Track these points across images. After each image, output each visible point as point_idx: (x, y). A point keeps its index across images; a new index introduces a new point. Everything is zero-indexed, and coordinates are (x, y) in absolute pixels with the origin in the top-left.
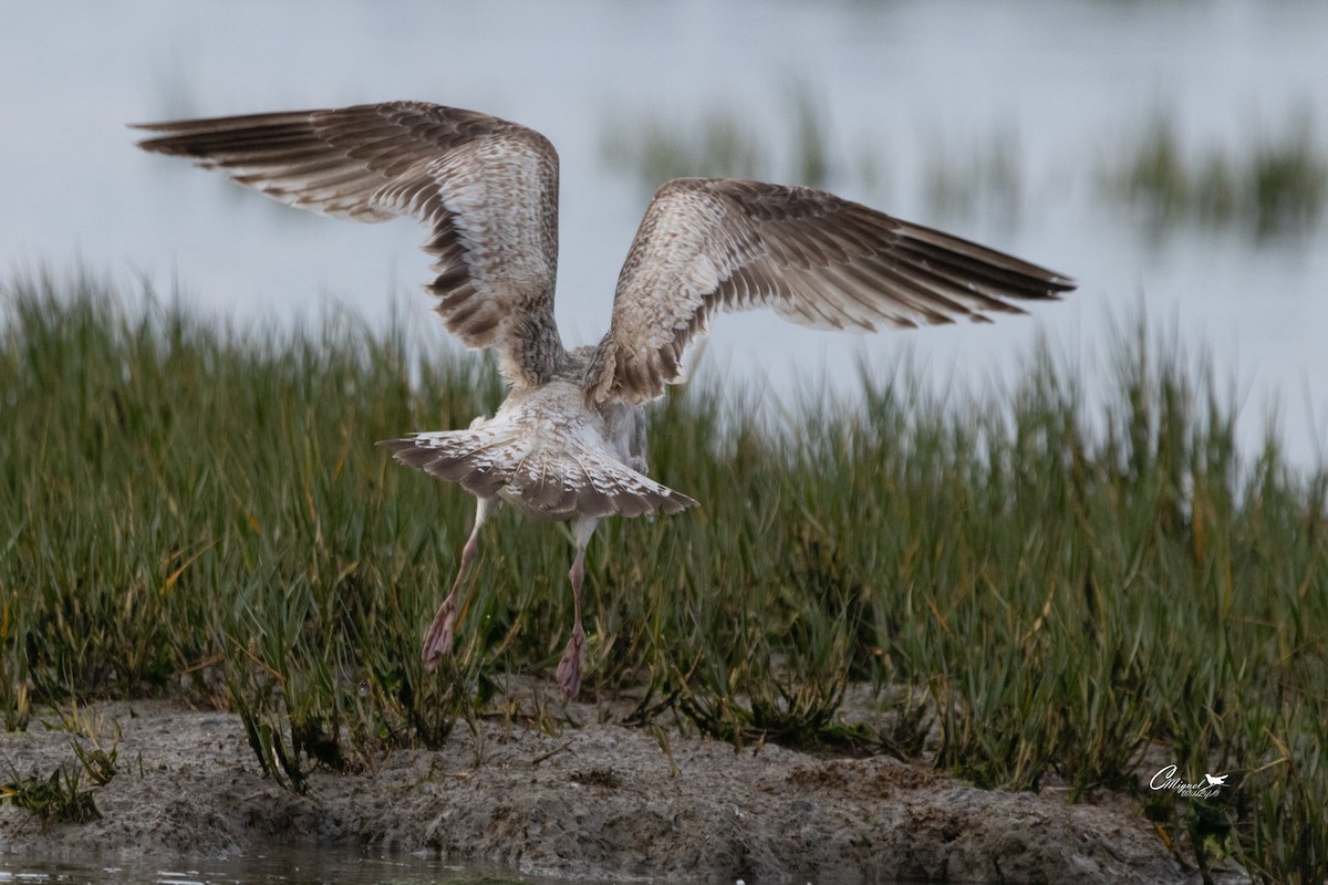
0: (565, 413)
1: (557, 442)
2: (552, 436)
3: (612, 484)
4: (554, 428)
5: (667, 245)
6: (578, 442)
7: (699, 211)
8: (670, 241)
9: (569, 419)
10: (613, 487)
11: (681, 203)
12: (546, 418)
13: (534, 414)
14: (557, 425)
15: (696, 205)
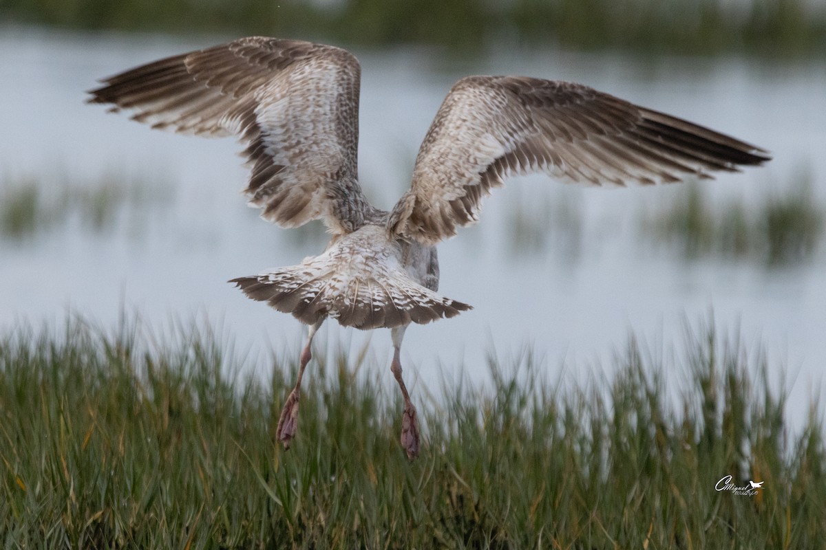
0: (373, 248)
1: (365, 270)
2: (363, 267)
3: (409, 300)
4: (364, 261)
5: (458, 128)
6: (383, 270)
7: (485, 102)
8: (461, 124)
9: (376, 253)
10: (409, 303)
11: (471, 96)
12: (358, 253)
13: (348, 250)
14: (367, 258)
15: (483, 98)
